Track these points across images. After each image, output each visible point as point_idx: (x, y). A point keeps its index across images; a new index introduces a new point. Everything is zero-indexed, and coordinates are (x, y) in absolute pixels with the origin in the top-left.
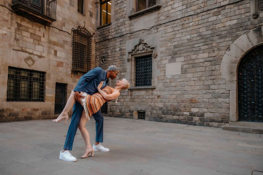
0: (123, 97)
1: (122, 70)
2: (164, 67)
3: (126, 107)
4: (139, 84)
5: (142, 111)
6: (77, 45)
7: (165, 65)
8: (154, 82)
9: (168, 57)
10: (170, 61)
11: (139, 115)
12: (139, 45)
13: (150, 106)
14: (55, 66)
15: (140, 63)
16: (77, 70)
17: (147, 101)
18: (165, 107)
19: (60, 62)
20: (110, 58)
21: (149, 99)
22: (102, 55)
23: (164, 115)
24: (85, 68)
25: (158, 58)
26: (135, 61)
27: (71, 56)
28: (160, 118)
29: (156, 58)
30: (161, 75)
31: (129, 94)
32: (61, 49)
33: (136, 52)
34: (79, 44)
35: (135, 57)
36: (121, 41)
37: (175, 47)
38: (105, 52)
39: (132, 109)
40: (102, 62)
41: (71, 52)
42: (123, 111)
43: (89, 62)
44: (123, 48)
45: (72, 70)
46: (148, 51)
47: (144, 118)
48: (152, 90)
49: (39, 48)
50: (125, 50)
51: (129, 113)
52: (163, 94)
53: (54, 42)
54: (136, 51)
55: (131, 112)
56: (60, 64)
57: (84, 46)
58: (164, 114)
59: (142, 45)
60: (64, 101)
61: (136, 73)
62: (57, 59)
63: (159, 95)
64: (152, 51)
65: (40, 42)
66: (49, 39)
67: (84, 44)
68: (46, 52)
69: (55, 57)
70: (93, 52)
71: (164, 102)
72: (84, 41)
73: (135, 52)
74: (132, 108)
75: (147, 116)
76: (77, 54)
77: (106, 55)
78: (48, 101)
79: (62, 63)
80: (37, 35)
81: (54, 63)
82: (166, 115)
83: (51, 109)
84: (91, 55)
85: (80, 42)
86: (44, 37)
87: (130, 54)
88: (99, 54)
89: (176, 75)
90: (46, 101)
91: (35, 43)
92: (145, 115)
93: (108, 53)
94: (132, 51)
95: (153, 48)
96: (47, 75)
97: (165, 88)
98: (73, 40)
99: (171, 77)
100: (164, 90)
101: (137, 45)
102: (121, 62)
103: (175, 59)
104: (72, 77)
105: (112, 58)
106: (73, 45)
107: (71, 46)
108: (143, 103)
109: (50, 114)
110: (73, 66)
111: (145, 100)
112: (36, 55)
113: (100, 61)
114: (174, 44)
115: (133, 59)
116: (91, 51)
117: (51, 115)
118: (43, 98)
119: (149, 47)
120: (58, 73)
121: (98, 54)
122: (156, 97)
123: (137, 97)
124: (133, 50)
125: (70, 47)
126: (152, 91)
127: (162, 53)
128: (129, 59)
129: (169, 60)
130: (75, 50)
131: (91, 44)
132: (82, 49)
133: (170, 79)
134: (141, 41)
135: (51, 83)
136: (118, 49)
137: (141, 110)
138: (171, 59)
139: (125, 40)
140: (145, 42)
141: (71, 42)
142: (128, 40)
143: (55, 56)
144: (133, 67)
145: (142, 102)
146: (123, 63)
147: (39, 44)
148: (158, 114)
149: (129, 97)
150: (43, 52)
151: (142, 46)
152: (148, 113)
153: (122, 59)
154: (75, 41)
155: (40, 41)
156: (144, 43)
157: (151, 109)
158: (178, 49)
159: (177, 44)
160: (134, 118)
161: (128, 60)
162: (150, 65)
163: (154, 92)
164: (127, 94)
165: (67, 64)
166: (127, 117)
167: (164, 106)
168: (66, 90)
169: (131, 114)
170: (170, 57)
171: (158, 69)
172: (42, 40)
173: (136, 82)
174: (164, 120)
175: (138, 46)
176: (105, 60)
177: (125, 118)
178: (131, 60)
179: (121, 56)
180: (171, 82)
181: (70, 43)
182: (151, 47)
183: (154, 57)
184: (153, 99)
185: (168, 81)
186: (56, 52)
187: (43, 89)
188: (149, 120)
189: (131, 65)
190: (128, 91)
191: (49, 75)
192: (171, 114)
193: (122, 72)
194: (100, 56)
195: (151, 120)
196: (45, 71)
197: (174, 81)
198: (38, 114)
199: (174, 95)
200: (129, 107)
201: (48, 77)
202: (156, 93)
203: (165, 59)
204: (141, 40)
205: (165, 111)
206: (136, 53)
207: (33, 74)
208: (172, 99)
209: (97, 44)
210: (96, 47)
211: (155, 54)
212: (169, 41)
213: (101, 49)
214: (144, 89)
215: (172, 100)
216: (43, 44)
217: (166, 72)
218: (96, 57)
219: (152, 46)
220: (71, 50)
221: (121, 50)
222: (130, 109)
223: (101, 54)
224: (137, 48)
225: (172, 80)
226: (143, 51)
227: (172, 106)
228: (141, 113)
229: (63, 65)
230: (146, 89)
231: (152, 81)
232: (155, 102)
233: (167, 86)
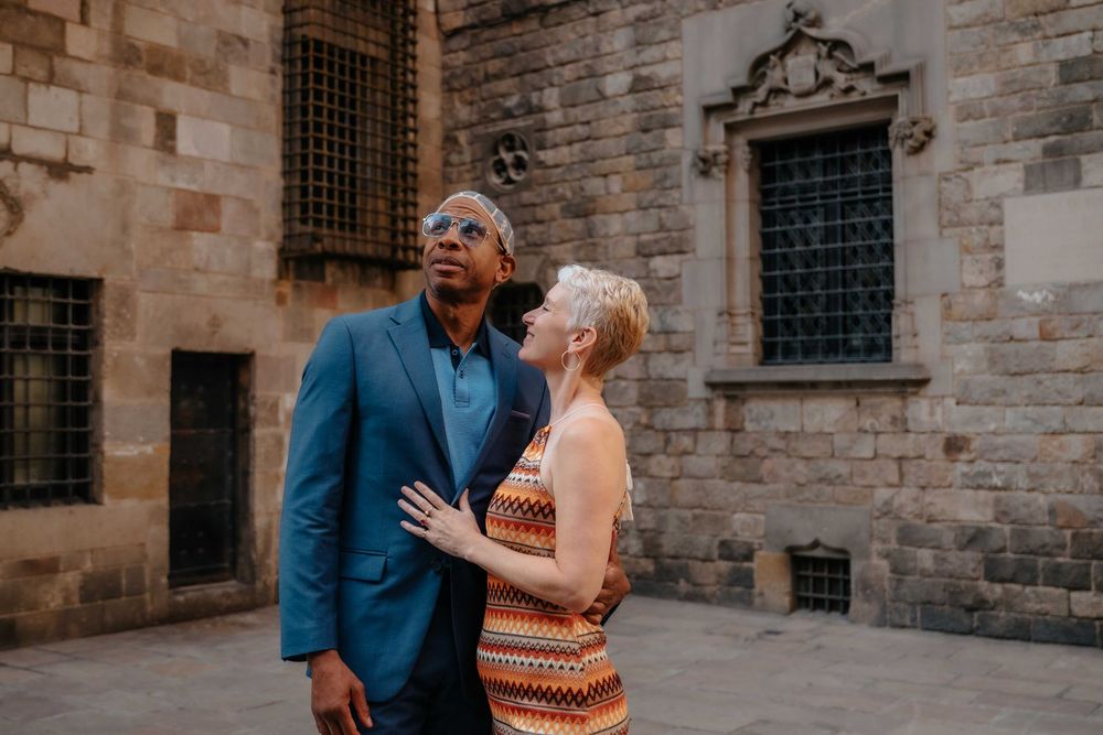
0: (667, 441)
1: (656, 241)
2: (991, 224)
3: (695, 517)
4: (787, 343)
5: (827, 548)
6: (318, 63)
7: (999, 206)
8: (915, 335)
9: (1019, 145)
10: (1036, 179)
11: (798, 581)
12: (785, 50)
13: (887, 511)
14: (161, 230)
15: (791, 184)
16: (318, 247)
17: (863, 474)
18: (1007, 529)
19: (194, 194)
20: (555, 146)
21: (881, 462)
22: (493, 120)
23: (998, 588)
24: (375, 229)
25: (941, 156)
26: (757, 173)
27: (270, 148)
28: (970, 610)
29: (923, 156)
30: (971, 278)
31: (719, 421)
32: (202, 97)
33: (764, 104)
34: (331, 54)
35: (751, 143)
36: (639, 19)
37: (1070, 71)
38: (520, 105)
39: (745, 536)
40: (498, 173)
41: (272, 115)
42: (668, 544)
43: (404, 176)
44: (663, 72)
45: (281, 251)
46: (855, 97)
47: (839, 605)
48: (903, 396)
49: (52, 107)
50: (672, 91)
51: (724, 566)
52: (992, 427)
53: (155, 50)
54: (761, 94)
55: (737, 554)
56: (197, 212)
57: (363, 63)
58: (1002, 581)
59: (814, 50)
60: (235, 481)
61: (768, 262)
62: (173, 179)
63: (959, 430)
64: (892, 102)
65: (57, 60)
66: (117, 30)
67: (361, 47)
68: (102, 129)
69: (163, 163)
70: (430, 104)
71: (996, 488)
72: (361, 31)
73: (756, 105)
74: (744, 525)
75: (866, 586)
76: (318, 127)
77: (527, 127)
78: (121, 494)
79: (212, 201)
80: (35, 13)
81: (154, 207)
82: (1016, 588)
83: (145, 556)
84: (415, 131)
85: (340, 41)
86: (84, 21)
87: (713, 120)
88: (475, 118)
89: (1086, 285)
90: (106, 499)
91: (22, 71)
92: (847, 582)
93: (541, 109)
94: (729, 98)
95: (902, 78)
96: (107, 302)
97: (1002, 382)
98: (288, 28)
99: (1045, 299)
100: (996, 393)
101: (774, 52)
102: (648, 178)
103: (1077, 163)
104: (281, 300)
105: (577, 147)
106: (283, 61)
107: (273, 72)
108: (830, 489)
109: (137, 590)
110: (287, 221)
111: (841, 468)
112: (29, 159)
113: (483, 173)
114: (1063, 49)
115: (742, 154)
116: (415, 102)
117: (147, 596)
118: (85, 475)
119: (868, 68)
120: (183, 276)
121: (464, 113)
122: (935, 451)
123: (780, 444)
124: (738, 92)
125: (266, 77)
126: (897, 403)
127: (967, 113)
128: (710, 156)
129: (1028, 170)
130: (305, 98)
131: (414, 43)
132: (353, 91)
133: (1040, 312)
134: (800, 24)
135: (140, 362)
136: (617, 82)
137: (816, 544)
138: (1043, 166)
139: (670, 16)
140: (833, 29)
141: (272, 36)
142: (698, 11)
143: (160, 154)
144: (744, 214)
145: (821, 480)
146: (661, 184)
147: (51, 80)
148: (951, 576)
149: (719, 443)
150: (80, 134)
151: (812, 58)
152: (870, 566)
153: (656, 157)
154: (298, 32)
155: (60, 50)
156: (824, 42)
157: (893, 535)
158: (1092, 87)
159: (1086, 51)
160: (757, 601)
161: (704, 160)
162: (876, 200)
163: (920, 410)
164: (701, 422)
165: (248, 207)
166: (708, 590)
167: (997, 520)
168: (242, 405)
169: (736, 570)
170: (1036, 146)
171: (946, 232)
172: (72, 49)
173: (769, 328)
174: (996, 626)
175: (782, 58)
176: (520, 164)
177: (691, 598)
178: (728, 163)
179: (646, 131)
180: (1046, 336)
181: (268, 50)
182: (881, 71)
183: (910, 142)
184: (905, 463)
185: (1025, 327)
186: (166, 125)
187: (86, 408)
188: (881, 623)
189: (729, 201)
190: (708, 401)
191: (125, 297)
192: (1055, 577)
193: (655, 249)
194: (480, 130)
195: (897, 619)
196: (94, 274)
197: (1076, 327)
198: (54, 596)
199: (1072, 432)
200: (716, 520)
201: (118, 315)
202: (932, 414)
203: (998, 162)
204: (797, 16)
205: (1010, 555)
206: (760, 113)
207: (12, 302)
208: (1060, 466)
209: (455, 43)
210: (444, 67)
211: (914, 123)
212: (1023, 32)
213: (488, 78)
214: (837, 386)
215: (1059, 475)
216: (78, 71)
217: (1009, 256)
218: (449, 140)
219: (887, 59)
220: (273, 98)
221: (640, 85)
222: (726, 535)
223: (485, 120)
224: (774, 77)
225: (1059, 324)
226: (822, 100)
227: (1060, 522)
228: (818, 563)
229: (218, 214)
230: (850, 384)
231: (900, 323)
232: (922, 482)
233: (1014, 369)
